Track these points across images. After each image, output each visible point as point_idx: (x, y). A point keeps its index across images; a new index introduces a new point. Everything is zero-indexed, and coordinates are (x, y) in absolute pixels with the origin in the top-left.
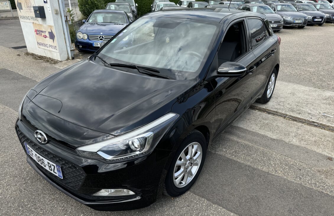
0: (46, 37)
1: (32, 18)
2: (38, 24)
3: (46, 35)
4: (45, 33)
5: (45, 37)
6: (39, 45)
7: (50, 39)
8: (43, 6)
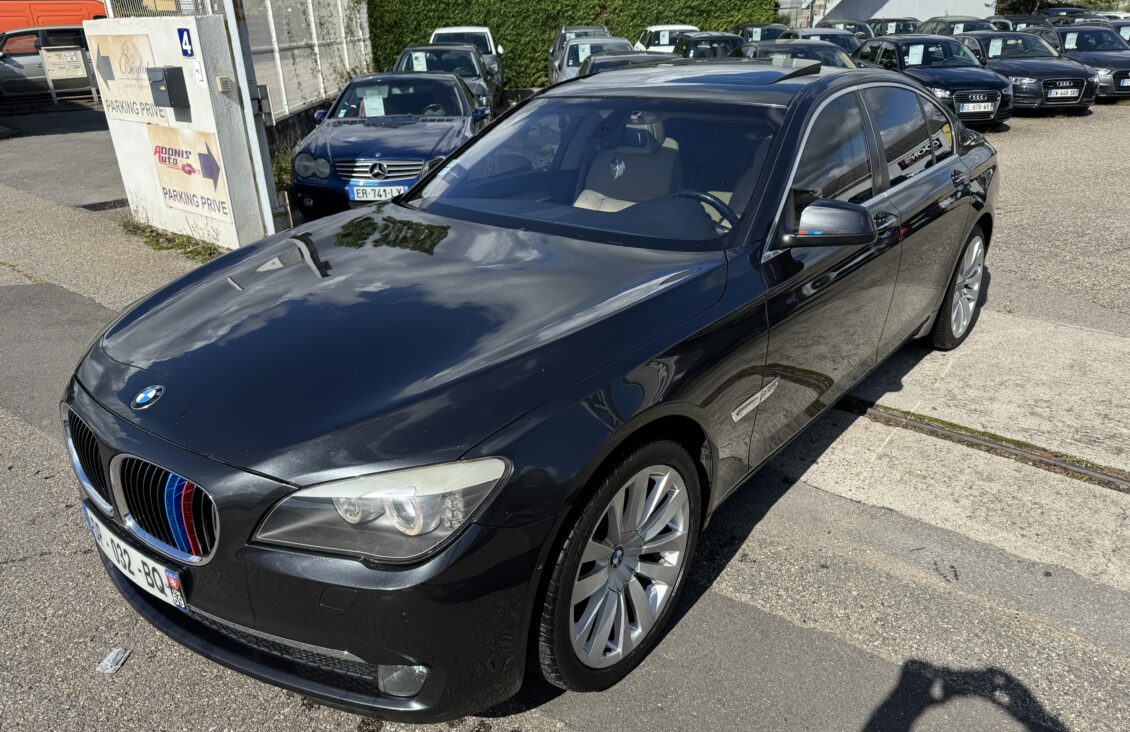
0: (189, 170)
1: (144, 107)
2: (165, 128)
3: (190, 166)
4: (188, 157)
5: (189, 172)
6: (171, 197)
7: (204, 176)
8: (179, 66)
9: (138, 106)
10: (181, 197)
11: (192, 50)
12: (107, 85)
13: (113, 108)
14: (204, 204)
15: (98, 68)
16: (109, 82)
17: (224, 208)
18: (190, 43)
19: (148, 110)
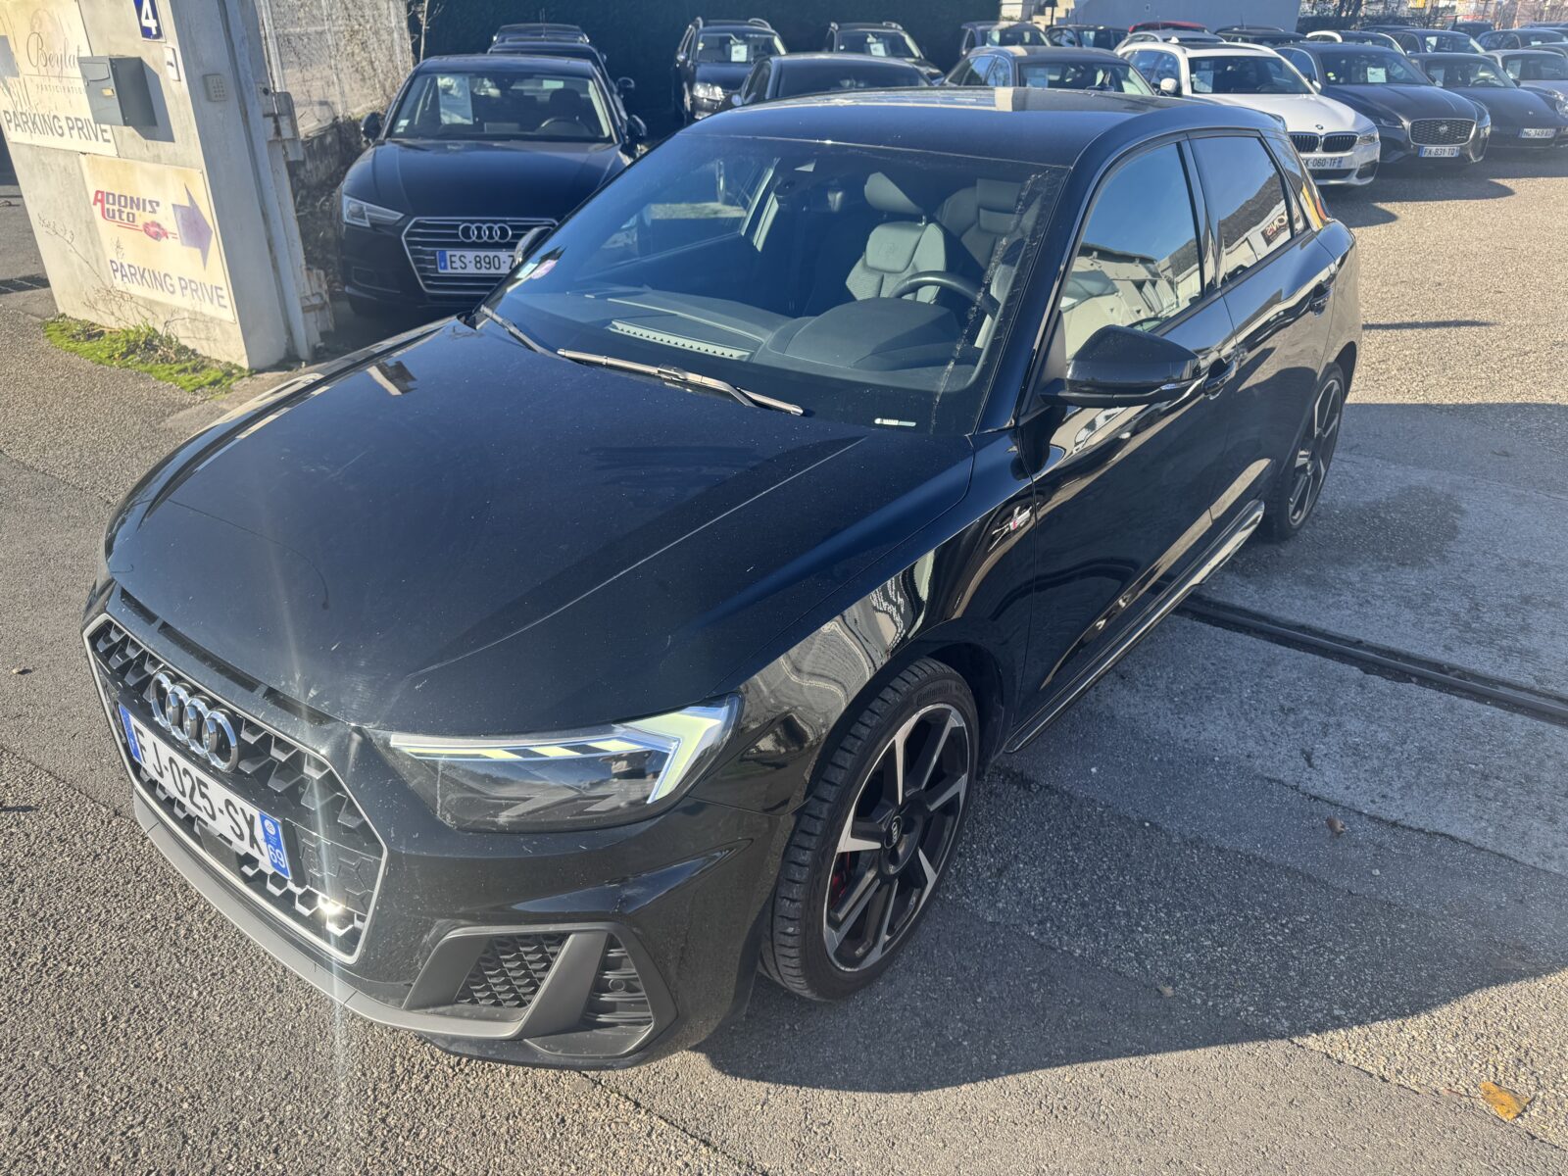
0: (156, 232)
1: (75, 124)
3: (158, 226)
4: (154, 212)
5: (156, 236)
6: (122, 275)
7: (184, 243)
8: (137, 55)
9: (63, 123)
10: (142, 276)
11: (158, 29)
12: (6, 86)
13: (19, 125)
14: (182, 288)
16: (8, 80)
17: (219, 296)
19: (79, 129)
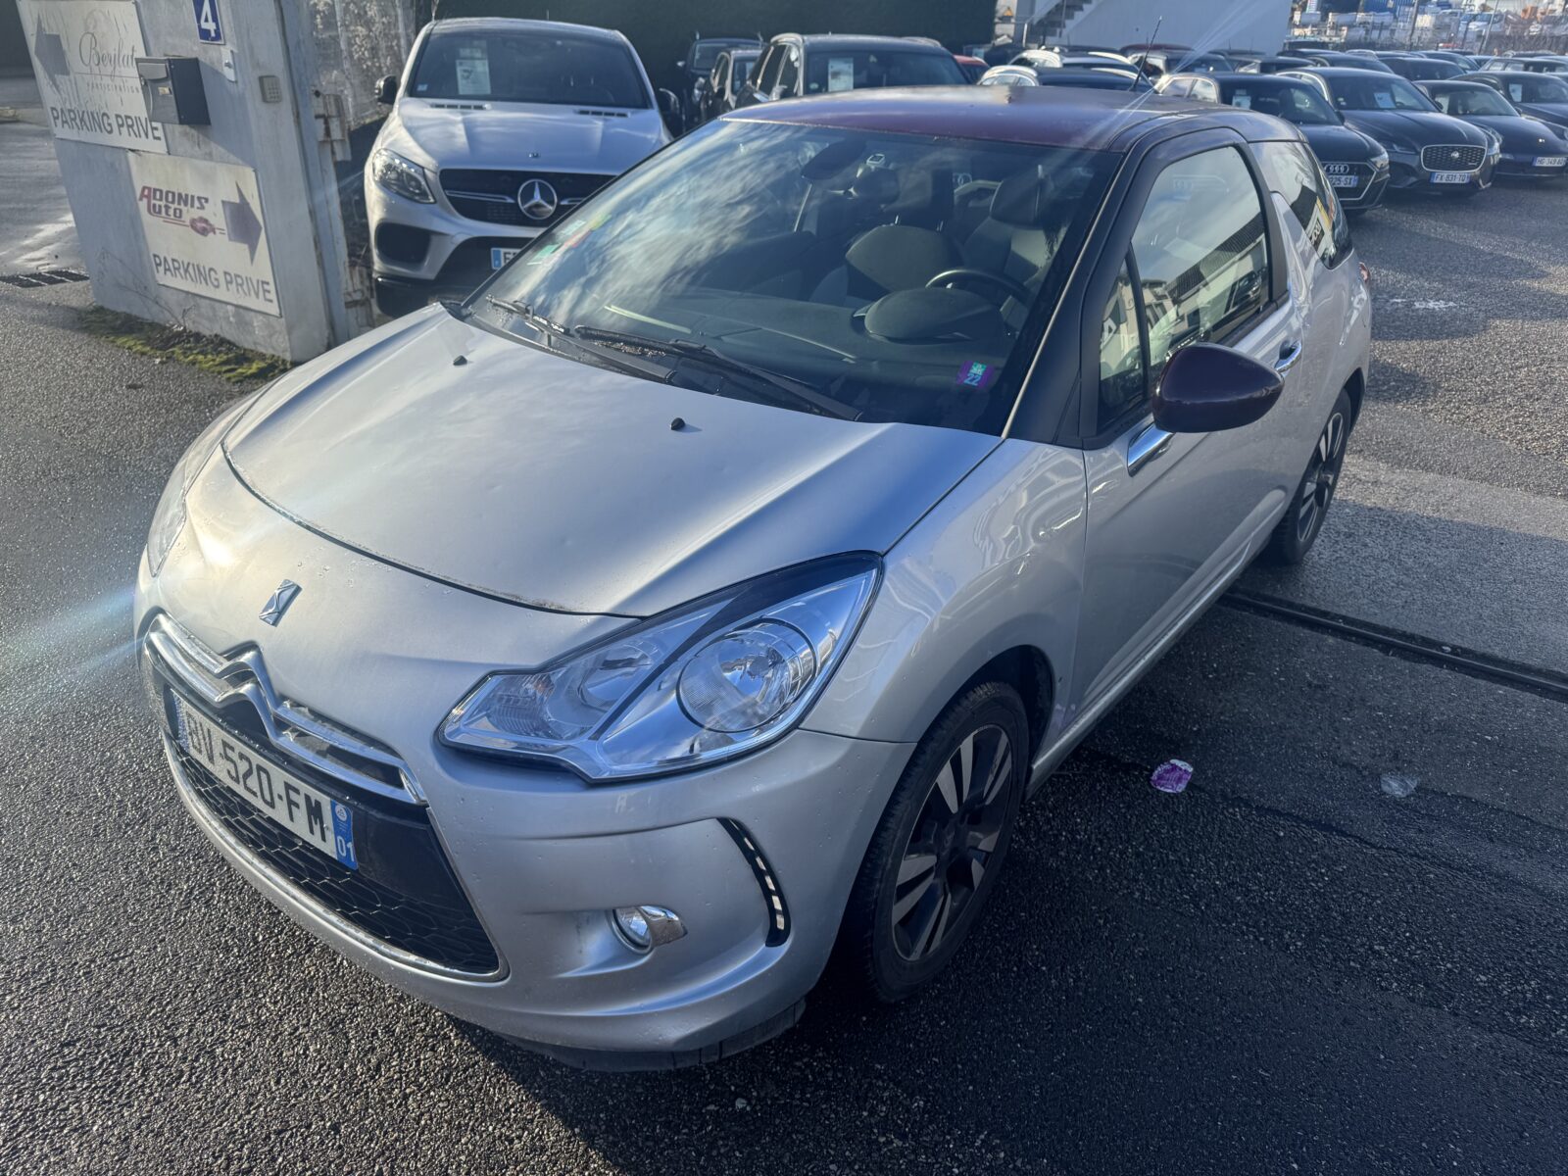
0: (203, 228)
1: (125, 122)
3: (206, 221)
4: (202, 207)
5: (204, 232)
6: (166, 270)
7: (230, 239)
8: (194, 56)
9: (113, 120)
10: (186, 271)
11: (217, 31)
12: (55, 83)
13: (66, 122)
14: (228, 283)
15: (37, 52)
16: (59, 78)
17: (265, 291)
18: (215, 19)
19: (129, 126)
